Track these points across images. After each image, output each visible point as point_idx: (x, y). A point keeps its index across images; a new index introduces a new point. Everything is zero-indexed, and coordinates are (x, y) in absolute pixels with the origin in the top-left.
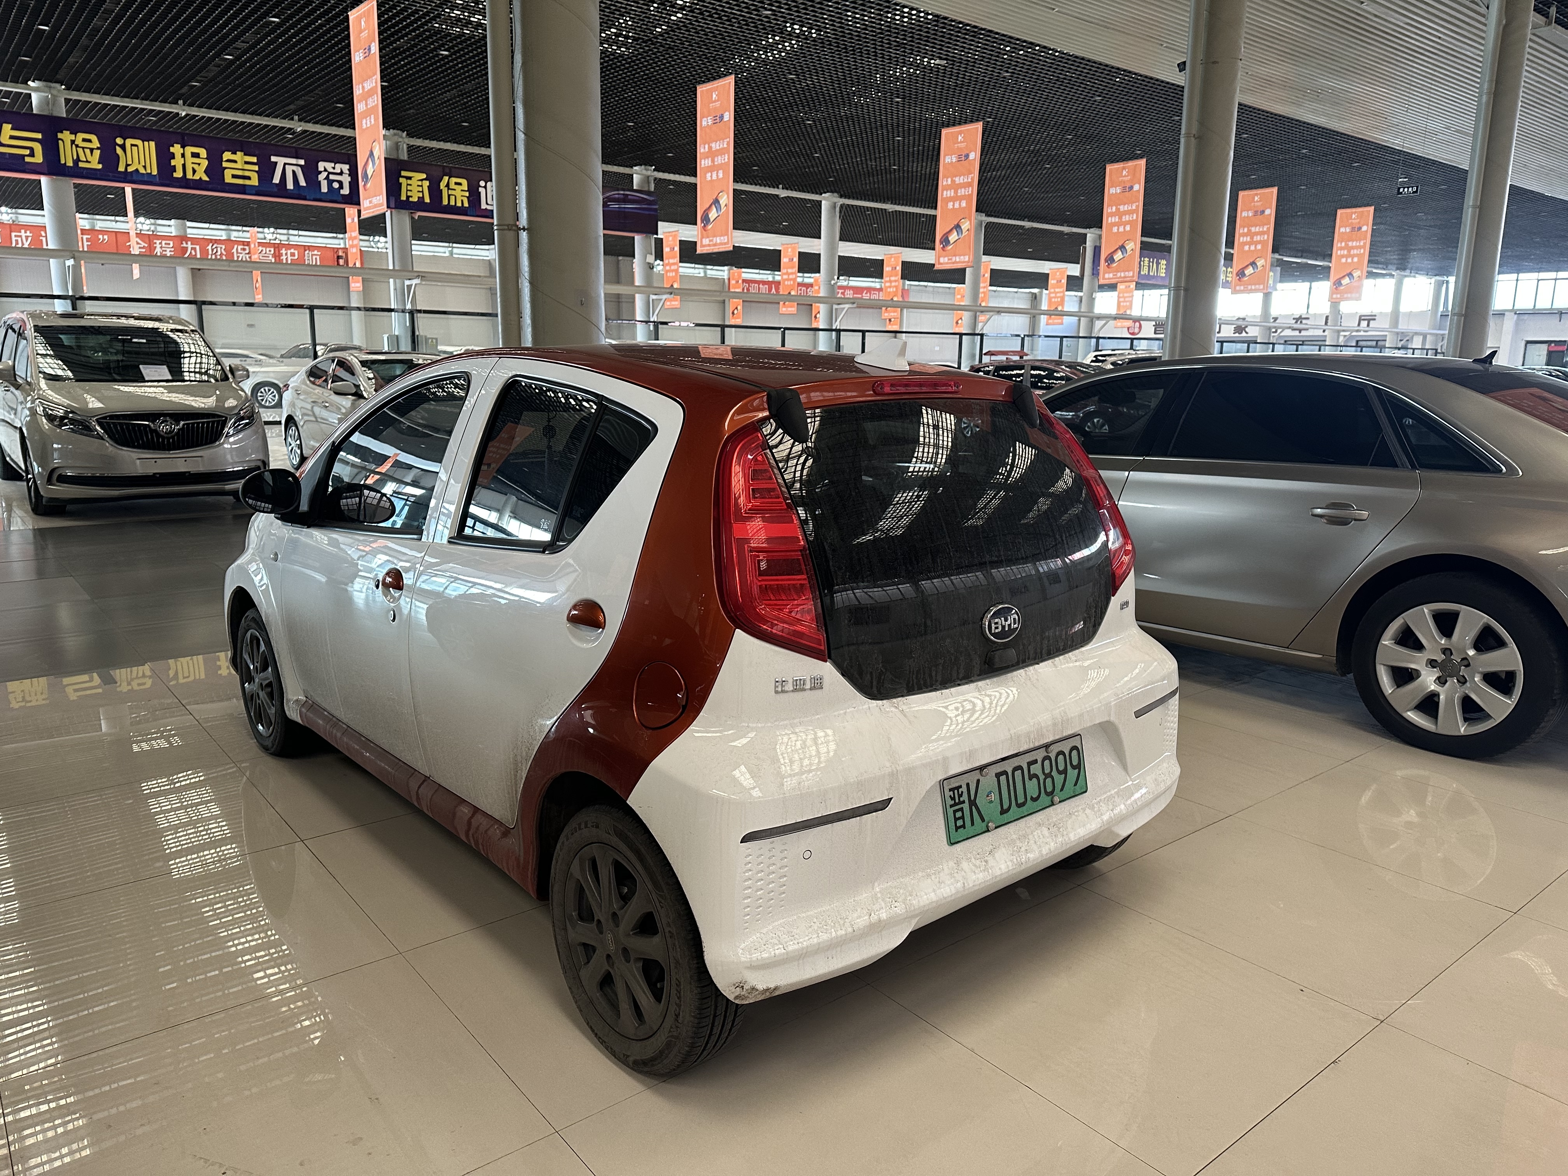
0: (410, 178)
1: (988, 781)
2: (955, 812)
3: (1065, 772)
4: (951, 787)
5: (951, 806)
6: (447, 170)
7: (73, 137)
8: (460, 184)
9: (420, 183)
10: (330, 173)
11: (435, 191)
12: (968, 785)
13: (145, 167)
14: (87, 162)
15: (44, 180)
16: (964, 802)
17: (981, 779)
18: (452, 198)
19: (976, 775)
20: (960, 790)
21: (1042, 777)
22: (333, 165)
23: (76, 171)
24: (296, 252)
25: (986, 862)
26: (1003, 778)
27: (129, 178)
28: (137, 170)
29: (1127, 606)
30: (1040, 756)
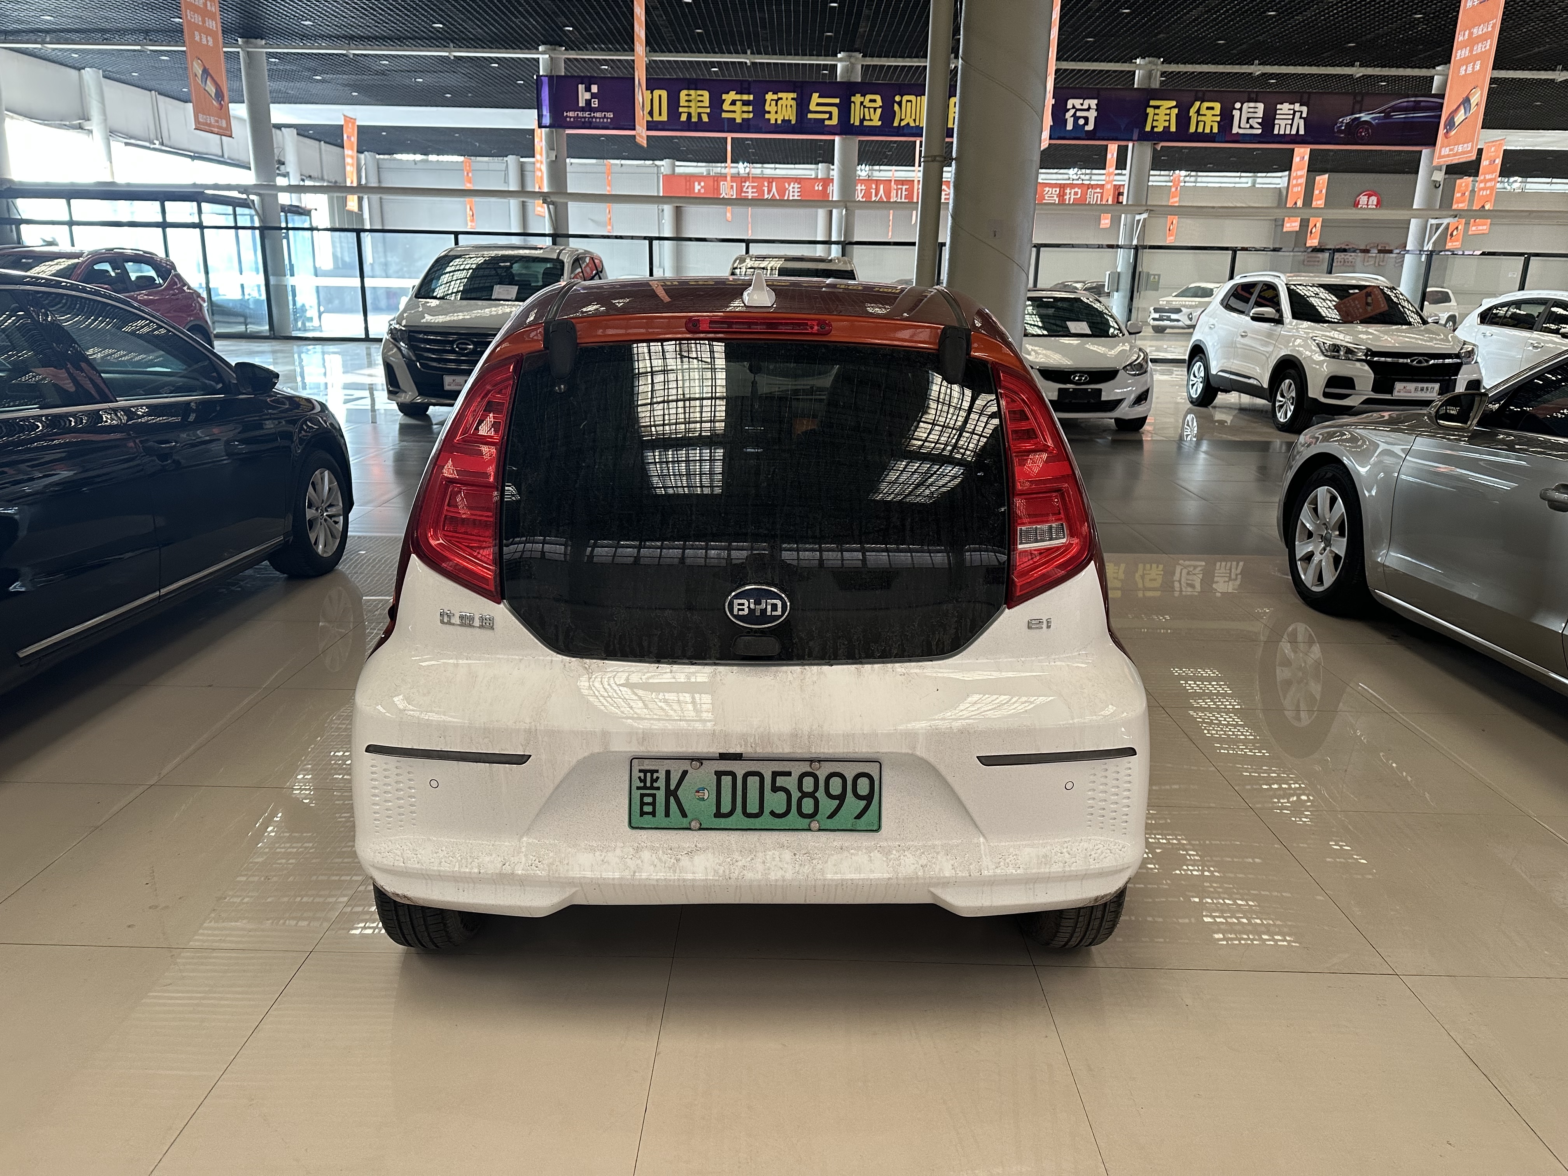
0: (1158, 107)
1: (704, 776)
2: (642, 796)
3: (842, 798)
4: (642, 768)
5: (638, 788)
6: (1200, 95)
7: (862, 99)
8: (1212, 108)
9: (1168, 112)
10: (1078, 110)
11: (1183, 119)
12: (668, 773)
13: (915, 120)
14: (871, 120)
15: (837, 139)
16: (658, 788)
17: (690, 771)
18: (1201, 124)
19: (685, 765)
20: (655, 775)
21: (795, 795)
22: (1081, 101)
23: (862, 130)
24: (1080, 191)
25: (678, 860)
26: (727, 780)
27: (901, 132)
28: (908, 124)
29: (1045, 625)
30: (797, 769)
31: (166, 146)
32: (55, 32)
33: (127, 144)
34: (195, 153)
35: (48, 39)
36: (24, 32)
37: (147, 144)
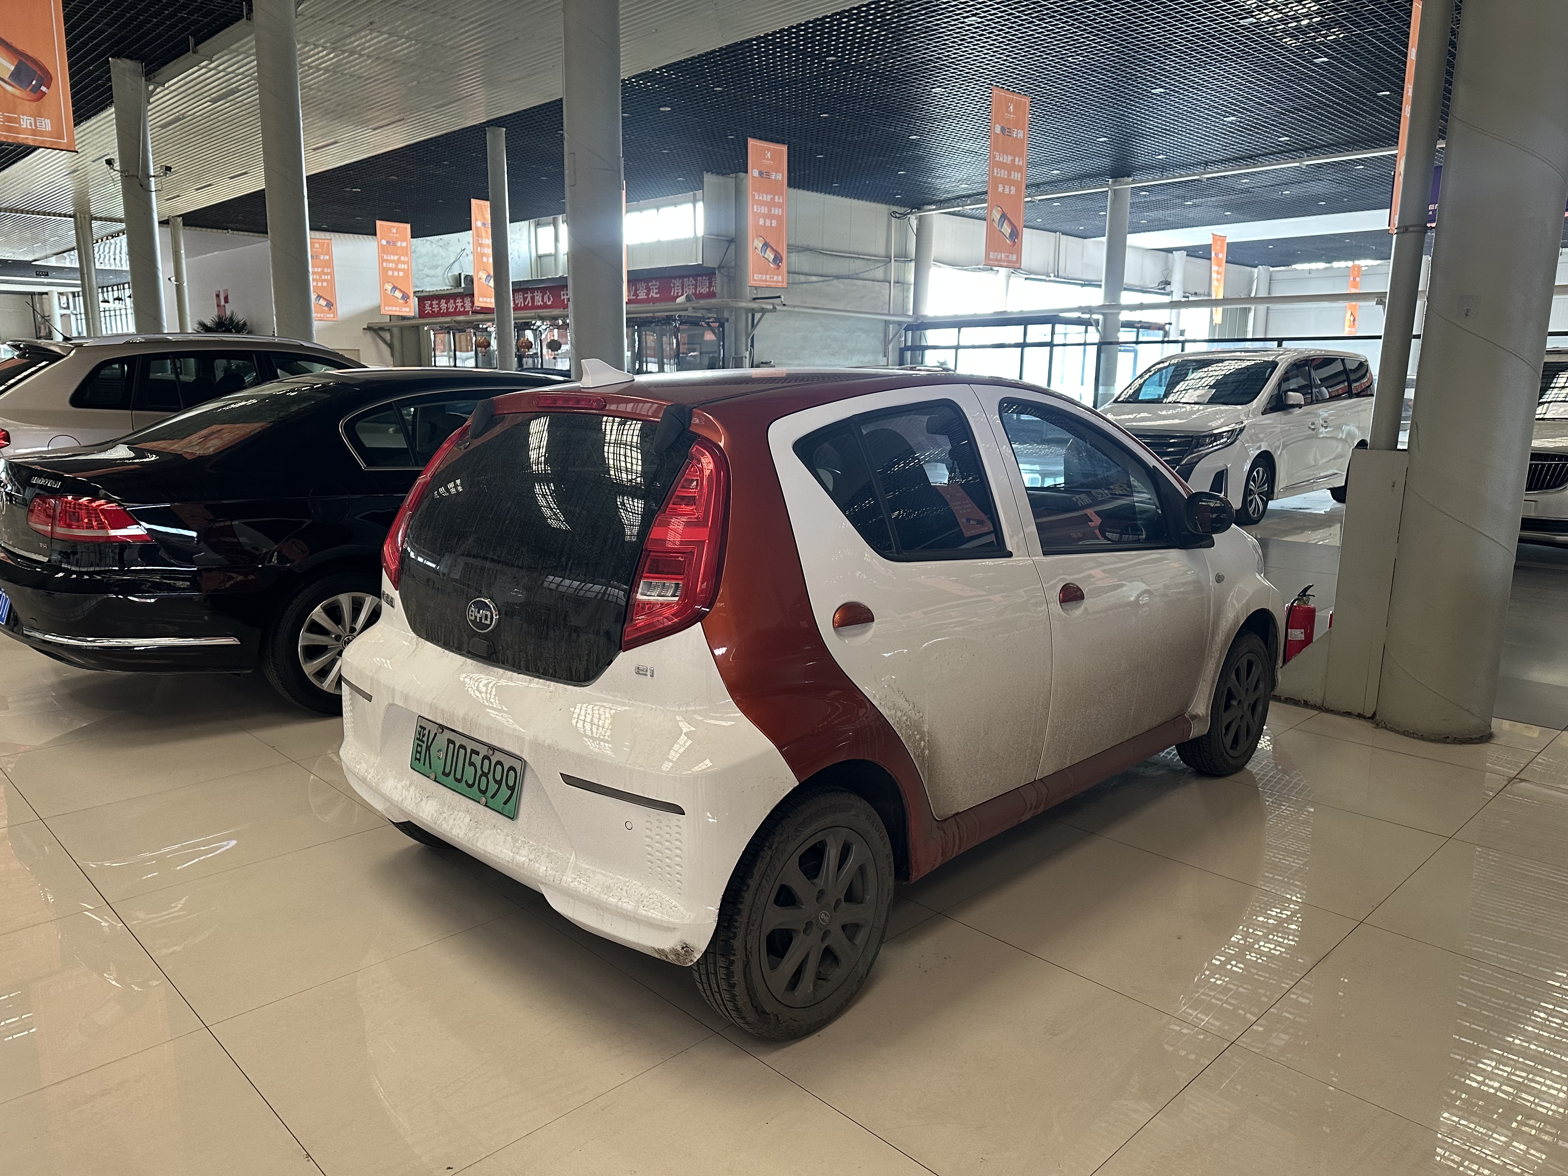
1: (442, 741)
2: (417, 745)
3: (499, 784)
4: (422, 724)
5: (418, 739)
12: (430, 732)
16: (424, 743)
17: (438, 735)
19: (437, 730)
20: (425, 732)
21: (479, 772)
26: (451, 747)
29: (649, 673)
30: (483, 751)
31: (1061, 278)
32: (973, 196)
33: (1026, 279)
34: (1085, 281)
35: (969, 202)
36: (952, 199)
37: (1044, 277)
